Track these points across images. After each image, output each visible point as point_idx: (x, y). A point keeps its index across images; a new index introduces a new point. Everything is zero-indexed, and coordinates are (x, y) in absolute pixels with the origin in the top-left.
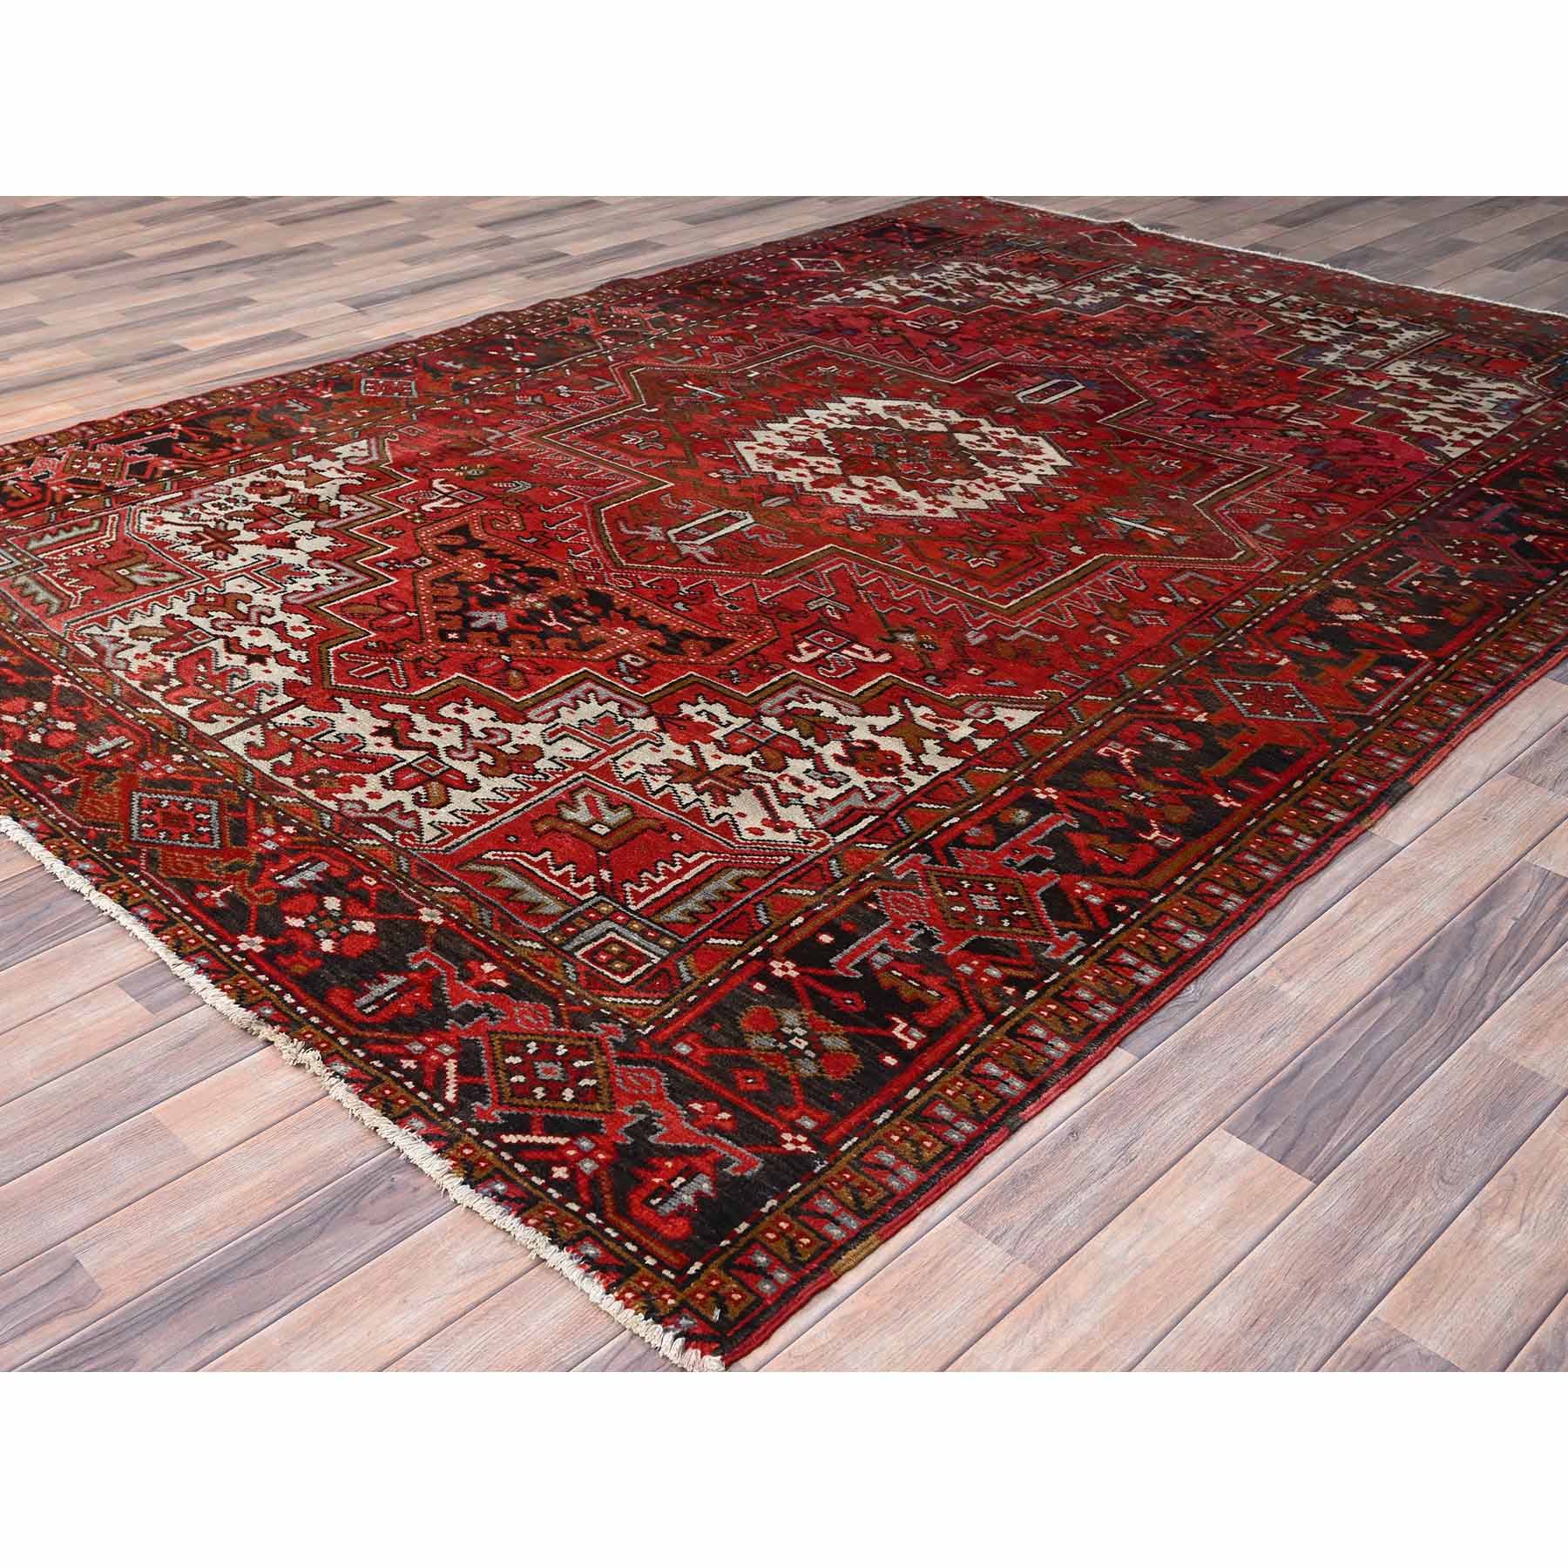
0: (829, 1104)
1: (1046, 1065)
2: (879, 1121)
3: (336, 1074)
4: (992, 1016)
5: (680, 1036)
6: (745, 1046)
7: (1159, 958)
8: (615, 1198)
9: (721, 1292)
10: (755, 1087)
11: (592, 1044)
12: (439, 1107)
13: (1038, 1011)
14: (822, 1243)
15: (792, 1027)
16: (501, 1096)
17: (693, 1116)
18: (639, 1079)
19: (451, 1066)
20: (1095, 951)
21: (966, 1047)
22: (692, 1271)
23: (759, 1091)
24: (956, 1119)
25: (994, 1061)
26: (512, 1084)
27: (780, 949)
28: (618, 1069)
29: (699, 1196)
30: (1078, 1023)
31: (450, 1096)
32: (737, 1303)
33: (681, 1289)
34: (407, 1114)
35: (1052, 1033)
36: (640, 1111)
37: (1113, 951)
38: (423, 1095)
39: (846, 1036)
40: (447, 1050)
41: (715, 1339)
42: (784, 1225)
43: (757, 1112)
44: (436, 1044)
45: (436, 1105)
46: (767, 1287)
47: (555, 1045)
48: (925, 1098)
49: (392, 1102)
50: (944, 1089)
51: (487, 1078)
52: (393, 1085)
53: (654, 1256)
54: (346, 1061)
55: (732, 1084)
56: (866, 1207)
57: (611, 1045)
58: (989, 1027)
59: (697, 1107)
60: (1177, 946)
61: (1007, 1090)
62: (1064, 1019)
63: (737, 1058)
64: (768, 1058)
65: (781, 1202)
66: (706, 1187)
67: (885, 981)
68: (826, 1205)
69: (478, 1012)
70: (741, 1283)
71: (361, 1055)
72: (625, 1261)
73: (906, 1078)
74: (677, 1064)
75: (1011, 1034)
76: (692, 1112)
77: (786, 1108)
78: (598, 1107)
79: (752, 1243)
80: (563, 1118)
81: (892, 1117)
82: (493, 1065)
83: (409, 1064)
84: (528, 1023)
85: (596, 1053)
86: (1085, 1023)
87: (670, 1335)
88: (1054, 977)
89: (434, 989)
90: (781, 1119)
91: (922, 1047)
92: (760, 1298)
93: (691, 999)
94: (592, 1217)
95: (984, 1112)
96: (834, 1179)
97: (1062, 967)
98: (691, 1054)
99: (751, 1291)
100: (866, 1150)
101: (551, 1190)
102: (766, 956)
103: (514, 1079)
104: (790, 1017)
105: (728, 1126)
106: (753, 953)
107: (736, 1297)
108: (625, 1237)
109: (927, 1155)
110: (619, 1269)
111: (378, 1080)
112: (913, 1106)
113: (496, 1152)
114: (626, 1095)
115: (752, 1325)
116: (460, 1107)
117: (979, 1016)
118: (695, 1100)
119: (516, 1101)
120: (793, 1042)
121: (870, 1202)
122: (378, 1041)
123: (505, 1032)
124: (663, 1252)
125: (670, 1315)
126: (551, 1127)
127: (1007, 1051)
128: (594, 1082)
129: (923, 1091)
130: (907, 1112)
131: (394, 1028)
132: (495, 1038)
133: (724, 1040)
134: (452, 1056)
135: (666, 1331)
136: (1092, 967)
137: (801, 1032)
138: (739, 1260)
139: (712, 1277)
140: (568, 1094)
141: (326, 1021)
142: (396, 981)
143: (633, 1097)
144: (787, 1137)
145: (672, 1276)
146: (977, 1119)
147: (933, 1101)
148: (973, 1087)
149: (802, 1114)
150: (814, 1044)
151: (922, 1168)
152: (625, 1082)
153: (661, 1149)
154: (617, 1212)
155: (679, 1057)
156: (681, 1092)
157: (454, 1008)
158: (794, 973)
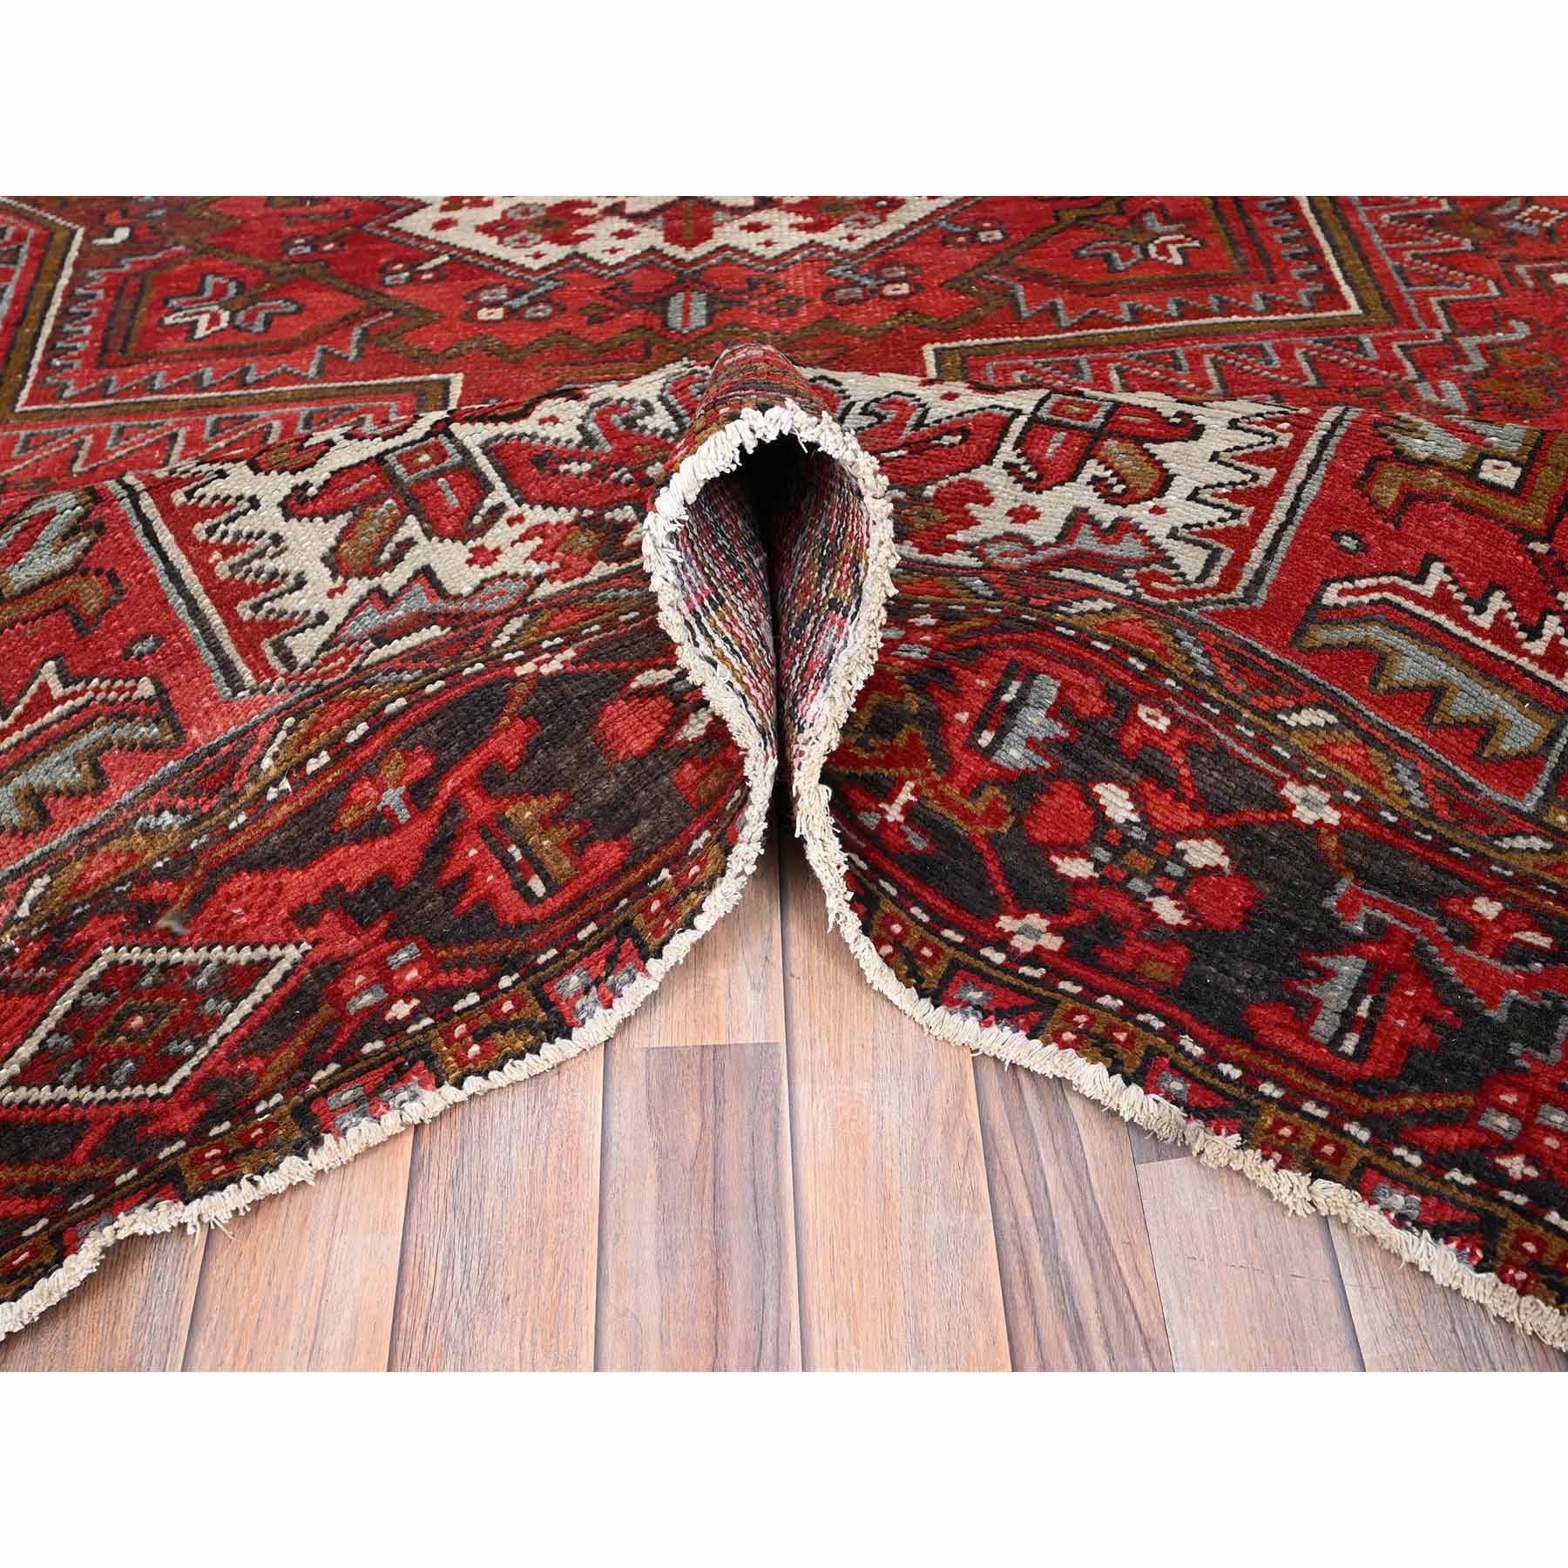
71: (1415, 1160)
122: (1420, 1121)
131: (1427, 1083)
142: (1349, 968)
157: (1498, 1014)
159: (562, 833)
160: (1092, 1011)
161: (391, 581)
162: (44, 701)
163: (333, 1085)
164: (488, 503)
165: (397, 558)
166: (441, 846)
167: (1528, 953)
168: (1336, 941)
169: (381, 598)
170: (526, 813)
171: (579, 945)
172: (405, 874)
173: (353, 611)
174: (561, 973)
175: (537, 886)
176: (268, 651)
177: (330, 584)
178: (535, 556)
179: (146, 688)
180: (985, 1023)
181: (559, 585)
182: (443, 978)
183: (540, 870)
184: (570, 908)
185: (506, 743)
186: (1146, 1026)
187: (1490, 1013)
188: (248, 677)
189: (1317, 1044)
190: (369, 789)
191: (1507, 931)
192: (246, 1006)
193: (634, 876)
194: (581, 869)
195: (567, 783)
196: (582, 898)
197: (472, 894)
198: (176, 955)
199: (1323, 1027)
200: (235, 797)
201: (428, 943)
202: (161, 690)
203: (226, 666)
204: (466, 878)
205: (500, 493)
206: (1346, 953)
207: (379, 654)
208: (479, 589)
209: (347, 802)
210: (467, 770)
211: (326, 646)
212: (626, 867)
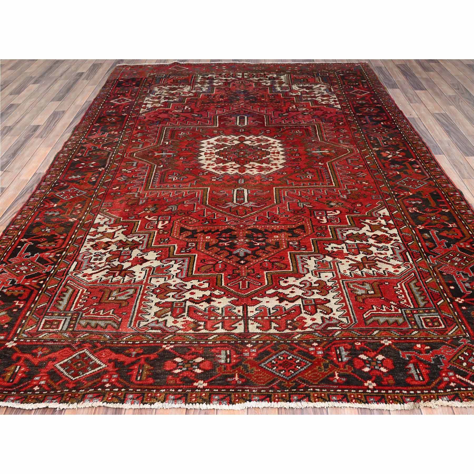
69: (438, 359)
89: (421, 361)
93: (460, 321)
102: (452, 300)
131: (434, 378)
141: (422, 390)
142: (411, 366)
158: (463, 300)
159: (148, 373)
160: (389, 395)
161: (160, 320)
162: (108, 314)
163: (90, 393)
164: (183, 314)
165: (164, 317)
166: (133, 363)
167: (428, 350)
168: (406, 362)
169: (157, 322)
170: (147, 367)
171: (136, 391)
172: (126, 364)
173: (153, 322)
174: (130, 394)
175: (139, 378)
176: (138, 322)
177: (153, 316)
178: (183, 325)
179: (120, 320)
180: (377, 404)
181: (182, 332)
182: (116, 384)
183: (141, 376)
184: (140, 385)
185: (152, 356)
187: (432, 363)
188: (132, 326)
189: (418, 381)
190: (132, 350)
191: (424, 348)
192: (93, 371)
193: (151, 387)
194: (146, 380)
195: (155, 367)
196: (142, 385)
197: (131, 373)
198: (92, 356)
199: (416, 377)
200: (118, 340)
201: (119, 376)
202: (121, 321)
203: (131, 322)
204: (132, 370)
205: (185, 314)
206: (409, 364)
207: (150, 331)
208: (170, 327)
209: (128, 350)
210: (146, 356)
211: (145, 326)
212: (151, 385)
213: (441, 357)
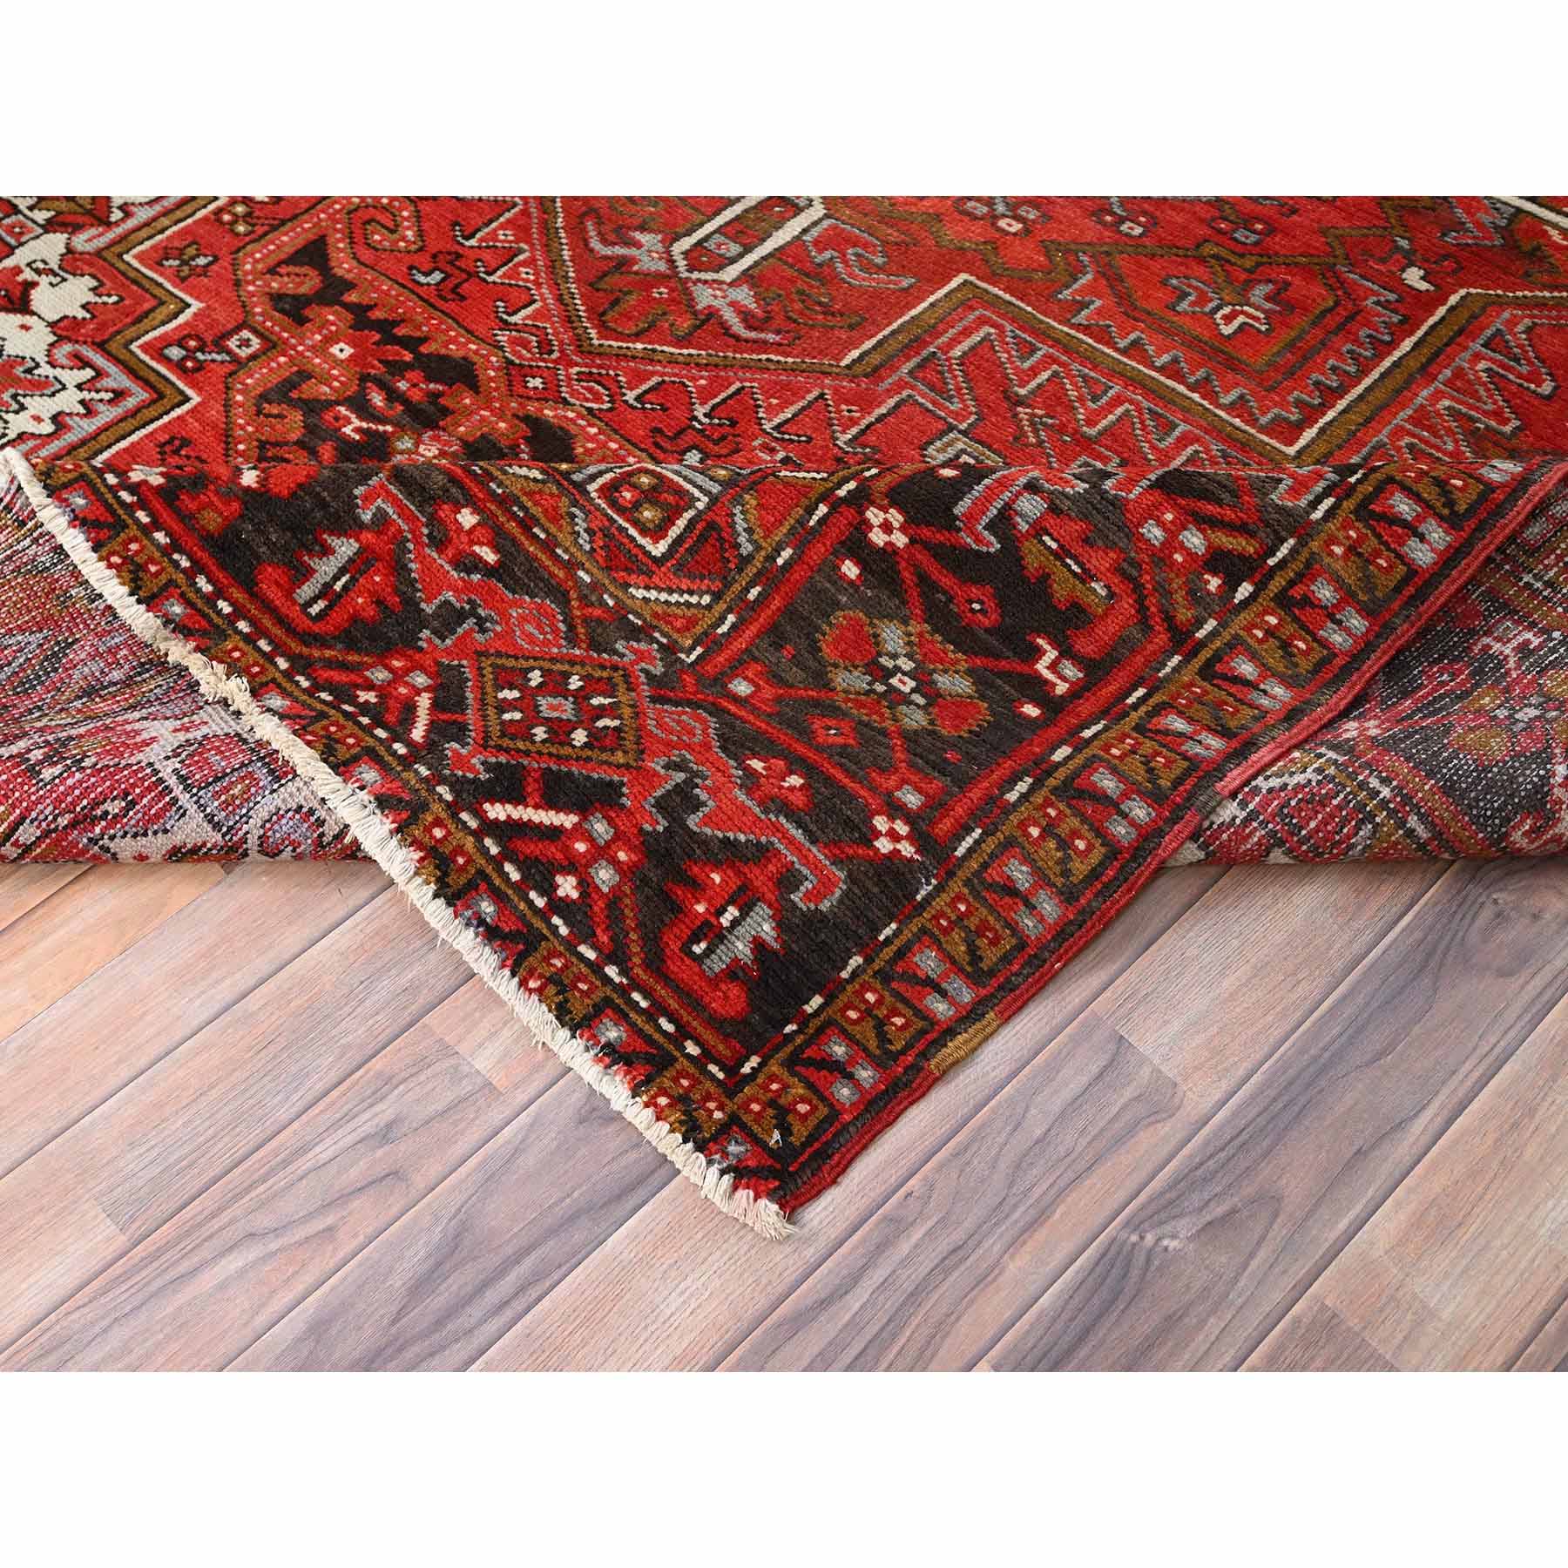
0: (941, 768)
1: (1255, 719)
2: (1012, 797)
3: (269, 710)
4: (1181, 639)
5: (737, 668)
6: (828, 687)
7: (1450, 504)
8: (644, 939)
9: (782, 1101)
10: (840, 740)
11: (617, 677)
12: (400, 749)
13: (1248, 629)
14: (920, 1024)
15: (894, 656)
16: (486, 736)
17: (751, 782)
18: (679, 722)
19: (424, 701)
20: (1353, 487)
21: (1141, 692)
22: (746, 1069)
23: (845, 746)
24: (1125, 796)
25: (1181, 714)
26: (503, 723)
27: (882, 485)
28: (651, 710)
29: (758, 944)
30: (1305, 653)
31: (418, 734)
32: (804, 1117)
33: (731, 1095)
34: (355, 759)
35: (1266, 671)
36: (678, 767)
37: (1379, 489)
38: (381, 733)
39: (970, 672)
40: (420, 680)
41: (774, 1174)
42: (871, 997)
43: (840, 775)
44: (407, 671)
45: (396, 746)
46: (845, 1092)
47: (566, 676)
48: (1079, 760)
49: (337, 741)
50: (1107, 748)
51: (471, 715)
52: (342, 720)
53: (698, 1043)
54: (285, 693)
55: (807, 734)
56: (984, 966)
57: (643, 679)
58: (1176, 659)
59: (757, 765)
60: (1479, 480)
61: (1198, 750)
62: (1286, 645)
63: (816, 703)
64: (860, 705)
65: (869, 960)
66: (767, 930)
67: (1033, 557)
68: (928, 962)
69: (461, 616)
70: (810, 1086)
71: (305, 684)
72: (659, 1047)
73: (1052, 733)
74: (732, 708)
75: (1206, 672)
76: (750, 773)
77: (882, 771)
78: (620, 757)
79: (827, 1026)
80: (570, 774)
81: (1032, 790)
82: (482, 702)
83: (366, 696)
84: (530, 638)
85: (622, 688)
86: (1319, 653)
87: (715, 1169)
88: (1284, 551)
89: (398, 567)
90: (873, 789)
91: (1077, 691)
92: (835, 1110)
93: (754, 593)
94: (612, 971)
95: (1164, 783)
96: (942, 914)
97: (1299, 526)
98: (752, 695)
99: (823, 1099)
100: (992, 856)
101: (556, 920)
102: (861, 499)
103: (507, 716)
104: (892, 636)
105: (798, 800)
106: (842, 493)
107: (803, 1108)
108: (658, 1008)
109: (1080, 868)
110: (649, 1059)
111: (323, 715)
112: (1061, 774)
113: (478, 835)
114: (660, 741)
115: (823, 1155)
116: (429, 750)
117: (1162, 639)
118: (755, 756)
119: (506, 742)
120: (894, 681)
121: (990, 956)
122: (330, 664)
123: (499, 654)
124: (708, 1036)
125: (714, 1139)
126: (555, 793)
127: (1199, 699)
128: (617, 723)
129: (1077, 749)
130: (1052, 782)
131: (352, 645)
132: (486, 663)
133: (801, 675)
134: (427, 689)
135: (710, 1163)
136: (1346, 526)
137: (907, 665)
138: (808, 1053)
139: (773, 1078)
140: (580, 737)
141: (260, 631)
142: (345, 548)
143: (669, 745)
144: (881, 823)
145: (721, 1076)
146: (1155, 797)
147: (1090, 765)
148: (1148, 746)
149: (904, 781)
150: (924, 683)
151: (1068, 896)
152: (659, 725)
153: (704, 842)
154: (646, 966)
155: (736, 699)
156: (736, 743)
157: (429, 608)
158: (900, 540)
160: (145, 542)
167: (477, 564)
168: (346, 524)
180: (72, 524)
186: (176, 564)
187: (423, 605)
189: (294, 602)
191: (472, 543)
199: (306, 591)
206: (348, 536)
213: (481, 621)
